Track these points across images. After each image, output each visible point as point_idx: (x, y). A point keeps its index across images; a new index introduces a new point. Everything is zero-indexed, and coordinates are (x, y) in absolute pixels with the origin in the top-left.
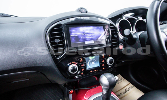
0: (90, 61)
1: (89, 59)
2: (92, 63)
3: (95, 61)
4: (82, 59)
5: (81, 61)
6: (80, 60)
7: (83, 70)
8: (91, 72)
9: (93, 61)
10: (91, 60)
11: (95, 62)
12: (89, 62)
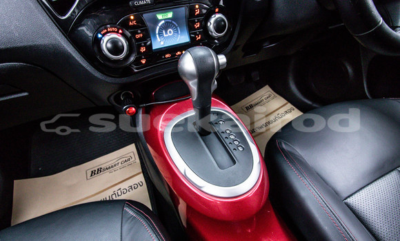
0: (160, 25)
1: (157, 21)
2: (166, 33)
3: (176, 27)
4: (132, 17)
5: (131, 23)
6: (129, 19)
7: (143, 50)
8: (167, 56)
9: (168, 25)
10: (163, 22)
11: (177, 30)
12: (158, 28)
